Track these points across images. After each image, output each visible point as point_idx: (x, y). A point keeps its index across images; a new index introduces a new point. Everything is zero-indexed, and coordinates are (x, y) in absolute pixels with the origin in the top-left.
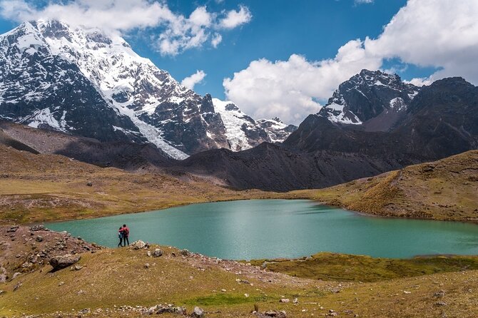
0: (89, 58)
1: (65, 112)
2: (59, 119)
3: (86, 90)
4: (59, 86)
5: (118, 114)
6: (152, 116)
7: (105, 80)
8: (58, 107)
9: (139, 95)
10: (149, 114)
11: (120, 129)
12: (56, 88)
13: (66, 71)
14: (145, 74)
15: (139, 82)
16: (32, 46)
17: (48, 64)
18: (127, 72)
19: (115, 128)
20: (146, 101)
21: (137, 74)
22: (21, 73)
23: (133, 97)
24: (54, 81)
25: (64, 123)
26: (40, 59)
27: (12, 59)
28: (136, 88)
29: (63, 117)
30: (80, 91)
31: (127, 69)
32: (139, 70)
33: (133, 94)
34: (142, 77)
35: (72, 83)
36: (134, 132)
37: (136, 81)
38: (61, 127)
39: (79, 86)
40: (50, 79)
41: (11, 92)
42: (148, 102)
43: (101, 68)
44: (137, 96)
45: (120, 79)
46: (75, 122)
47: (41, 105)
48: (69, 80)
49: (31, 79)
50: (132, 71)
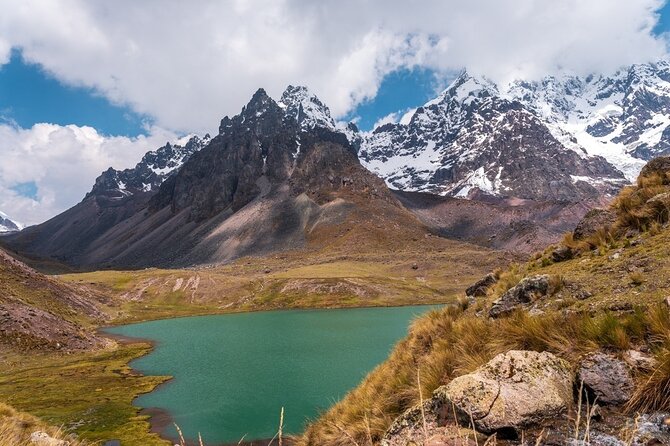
0: (550, 84)
1: (501, 168)
2: (492, 180)
3: (528, 133)
4: (495, 136)
5: (584, 157)
6: (656, 147)
7: (576, 109)
8: (493, 164)
9: (633, 117)
10: (651, 144)
11: (585, 179)
12: (492, 139)
13: (504, 115)
14: (642, 80)
15: (631, 97)
16: (471, 94)
17: (487, 111)
18: (611, 86)
19: (575, 179)
20: (645, 124)
21: (628, 84)
22: (458, 130)
23: (621, 123)
24: (491, 130)
25: (498, 183)
26: (477, 107)
27: (452, 116)
28: (626, 108)
29: (498, 176)
30: (521, 136)
31: (610, 82)
32: (630, 78)
33: (622, 118)
34: (636, 88)
35: (510, 129)
36: (613, 180)
37: (626, 96)
38: (494, 189)
39: (520, 130)
40: (487, 129)
41: (448, 156)
42: (650, 125)
43: (569, 93)
44: (628, 120)
45: (599, 100)
46: (512, 179)
47: (474, 165)
48: (507, 125)
49: (468, 134)
50: (619, 82)
